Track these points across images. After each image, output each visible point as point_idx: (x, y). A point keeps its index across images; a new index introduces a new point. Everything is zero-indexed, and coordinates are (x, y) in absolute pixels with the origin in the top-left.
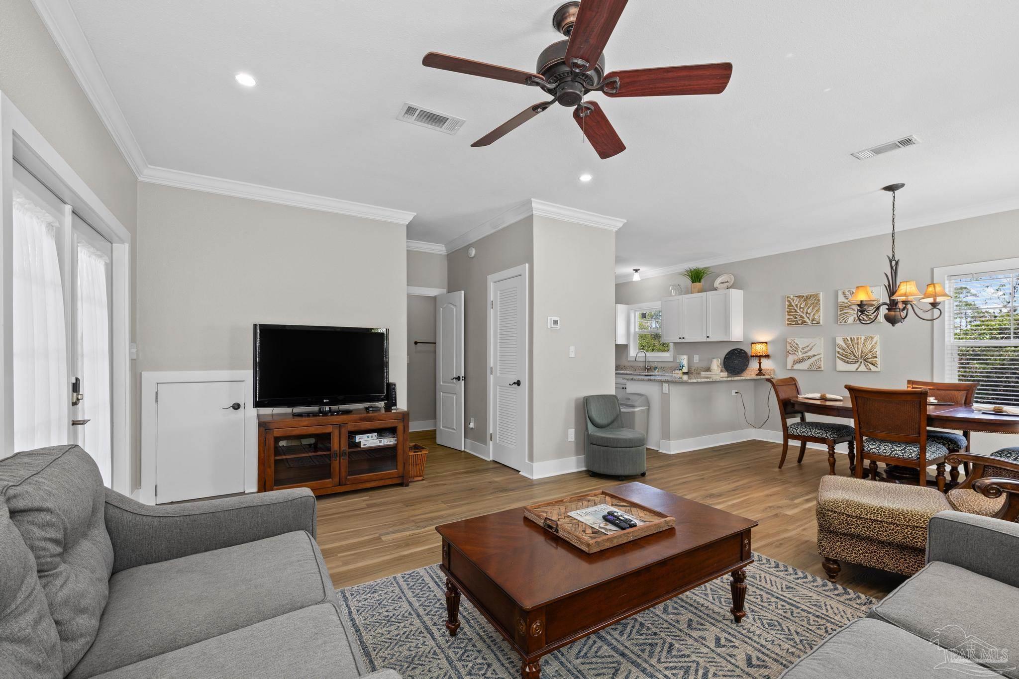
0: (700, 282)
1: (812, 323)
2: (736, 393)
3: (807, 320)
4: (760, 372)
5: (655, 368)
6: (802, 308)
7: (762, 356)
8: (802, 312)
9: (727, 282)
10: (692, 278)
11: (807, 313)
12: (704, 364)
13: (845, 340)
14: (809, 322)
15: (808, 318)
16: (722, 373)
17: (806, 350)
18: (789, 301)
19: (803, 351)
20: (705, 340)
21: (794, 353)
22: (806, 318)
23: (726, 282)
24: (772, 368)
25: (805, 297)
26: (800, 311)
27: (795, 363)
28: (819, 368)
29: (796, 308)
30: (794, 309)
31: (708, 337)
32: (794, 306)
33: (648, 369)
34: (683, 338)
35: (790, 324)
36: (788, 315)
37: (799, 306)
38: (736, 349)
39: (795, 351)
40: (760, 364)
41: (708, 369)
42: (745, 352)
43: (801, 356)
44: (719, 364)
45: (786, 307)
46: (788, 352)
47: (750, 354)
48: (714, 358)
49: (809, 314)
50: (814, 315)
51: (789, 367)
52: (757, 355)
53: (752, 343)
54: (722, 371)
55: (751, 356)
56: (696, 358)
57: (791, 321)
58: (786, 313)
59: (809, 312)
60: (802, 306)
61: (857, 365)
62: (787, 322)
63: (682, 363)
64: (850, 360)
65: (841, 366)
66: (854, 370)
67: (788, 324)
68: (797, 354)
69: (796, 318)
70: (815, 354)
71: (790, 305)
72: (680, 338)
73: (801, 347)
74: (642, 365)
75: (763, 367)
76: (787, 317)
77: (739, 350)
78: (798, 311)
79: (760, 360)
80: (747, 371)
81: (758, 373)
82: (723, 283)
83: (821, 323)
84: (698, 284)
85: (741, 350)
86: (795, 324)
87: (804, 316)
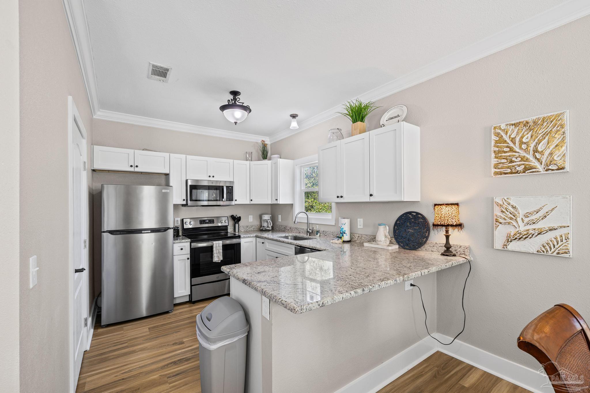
0: (362, 120)
1: (547, 170)
2: (412, 285)
3: (537, 164)
4: (448, 251)
5: (318, 232)
6: (525, 143)
7: (452, 226)
8: (526, 151)
9: (398, 116)
10: (352, 117)
11: (536, 151)
12: (369, 231)
14: (540, 168)
15: (538, 160)
16: (390, 248)
17: (534, 217)
18: (497, 135)
19: (526, 220)
20: (368, 200)
21: (509, 223)
22: (534, 160)
23: (395, 117)
24: (467, 244)
25: (531, 124)
26: (521, 148)
27: (509, 240)
28: (566, 253)
29: (511, 145)
30: (507, 147)
31: (371, 195)
32: (508, 141)
33: (310, 233)
34: (341, 197)
35: (501, 173)
36: (496, 157)
37: (517, 140)
38: (410, 213)
39: (511, 219)
40: (447, 237)
41: (373, 239)
42: (424, 218)
43: (522, 228)
44: (387, 234)
45: (493, 143)
46: (497, 221)
47: (431, 220)
48: (380, 225)
49: (542, 153)
50: (551, 154)
51: (499, 246)
52: (443, 223)
53: (435, 205)
54: (391, 243)
55: (434, 225)
56: (360, 223)
57: (502, 168)
58: (493, 155)
59: (540, 149)
60: (524, 140)
62: (493, 170)
63: (343, 229)
67: (496, 173)
68: (515, 224)
69: (512, 162)
70: (555, 226)
71: (501, 140)
72: (338, 197)
73: (522, 212)
74: (305, 227)
75: (451, 242)
76: (494, 161)
77: (415, 214)
78: (517, 150)
79: (447, 232)
80: (426, 246)
81: (445, 251)
82: (392, 118)
83: (568, 168)
84: (359, 123)
85: (418, 214)
86: (511, 173)
87: (530, 157)
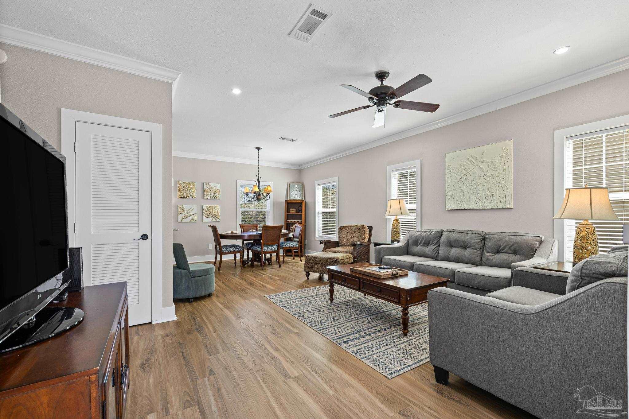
1: (192, 198)
6: (187, 189)
8: (187, 191)
11: (189, 192)
13: (207, 207)
14: (190, 197)
15: (190, 194)
17: (189, 211)
18: (179, 184)
19: (187, 212)
25: (188, 183)
27: (183, 218)
28: (195, 221)
30: (182, 189)
32: (182, 187)
35: (180, 197)
36: (179, 192)
37: (185, 187)
43: (186, 214)
45: (178, 187)
46: (179, 213)
50: (193, 193)
51: (180, 221)
59: (190, 192)
61: (212, 218)
62: (178, 196)
64: (209, 217)
65: (205, 220)
66: (211, 221)
68: (184, 213)
69: (183, 194)
70: (193, 213)
71: (180, 186)
73: (186, 210)
78: (185, 191)
83: (196, 198)
86: (183, 197)
87: (188, 193)
